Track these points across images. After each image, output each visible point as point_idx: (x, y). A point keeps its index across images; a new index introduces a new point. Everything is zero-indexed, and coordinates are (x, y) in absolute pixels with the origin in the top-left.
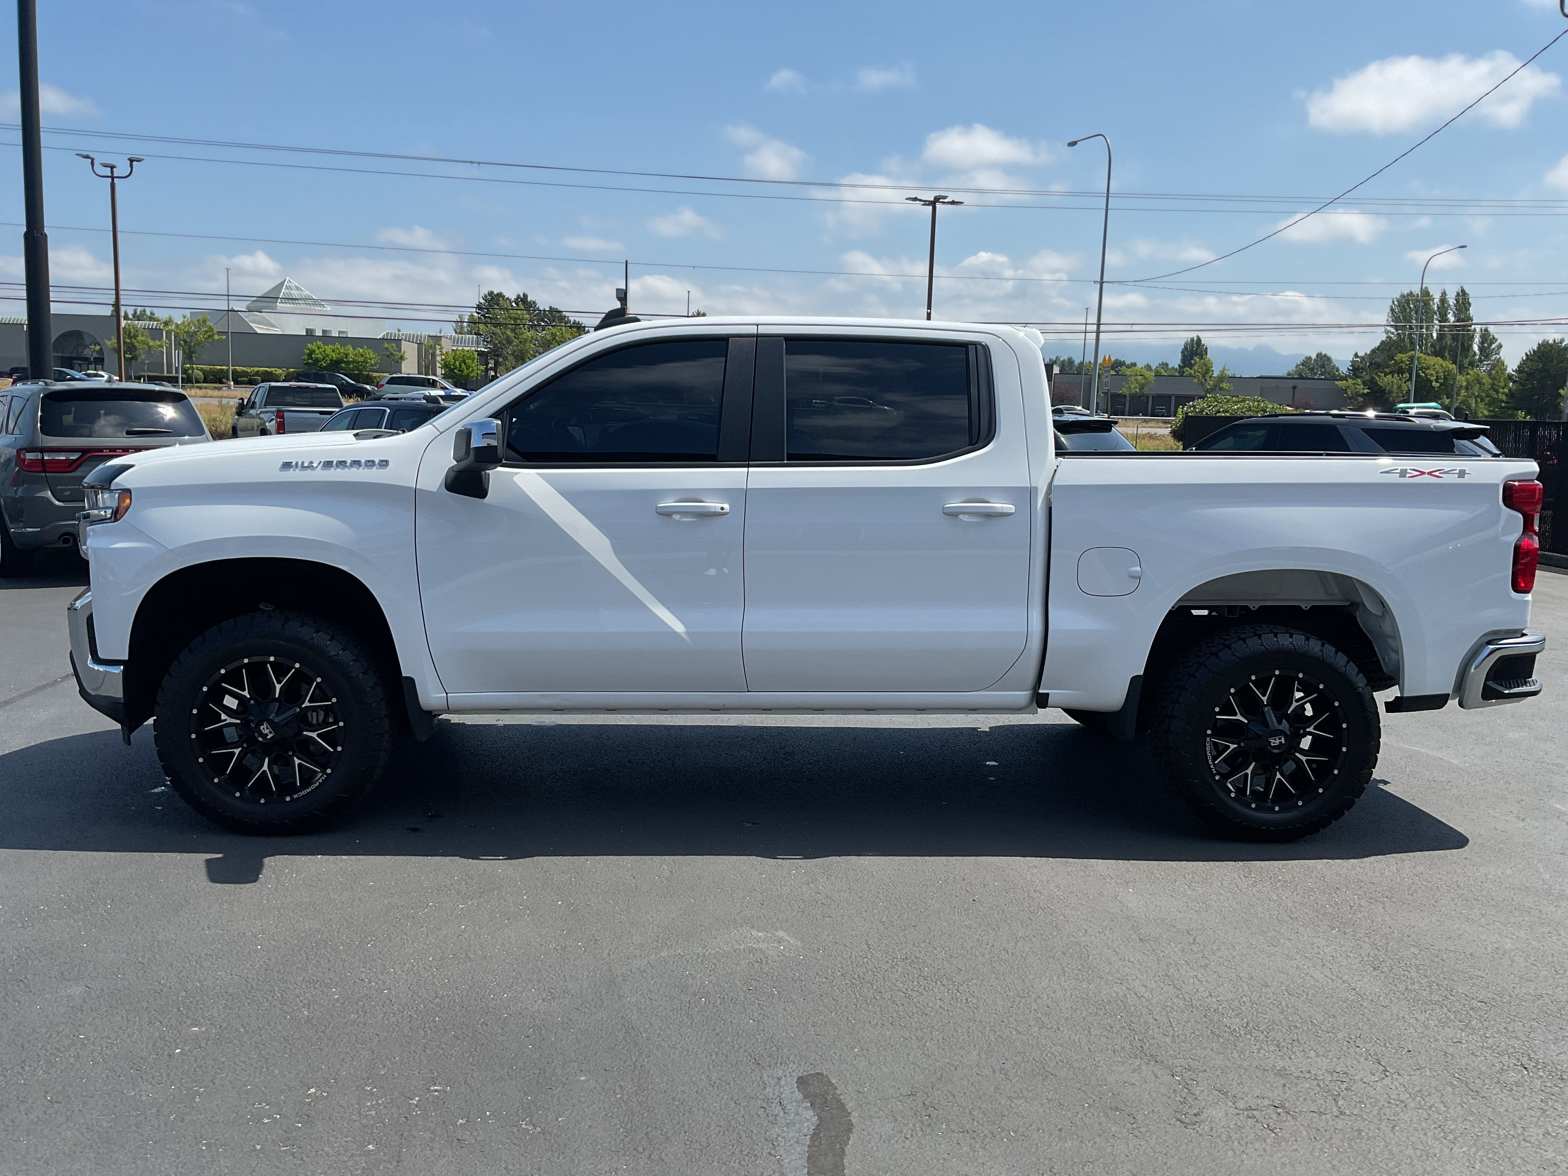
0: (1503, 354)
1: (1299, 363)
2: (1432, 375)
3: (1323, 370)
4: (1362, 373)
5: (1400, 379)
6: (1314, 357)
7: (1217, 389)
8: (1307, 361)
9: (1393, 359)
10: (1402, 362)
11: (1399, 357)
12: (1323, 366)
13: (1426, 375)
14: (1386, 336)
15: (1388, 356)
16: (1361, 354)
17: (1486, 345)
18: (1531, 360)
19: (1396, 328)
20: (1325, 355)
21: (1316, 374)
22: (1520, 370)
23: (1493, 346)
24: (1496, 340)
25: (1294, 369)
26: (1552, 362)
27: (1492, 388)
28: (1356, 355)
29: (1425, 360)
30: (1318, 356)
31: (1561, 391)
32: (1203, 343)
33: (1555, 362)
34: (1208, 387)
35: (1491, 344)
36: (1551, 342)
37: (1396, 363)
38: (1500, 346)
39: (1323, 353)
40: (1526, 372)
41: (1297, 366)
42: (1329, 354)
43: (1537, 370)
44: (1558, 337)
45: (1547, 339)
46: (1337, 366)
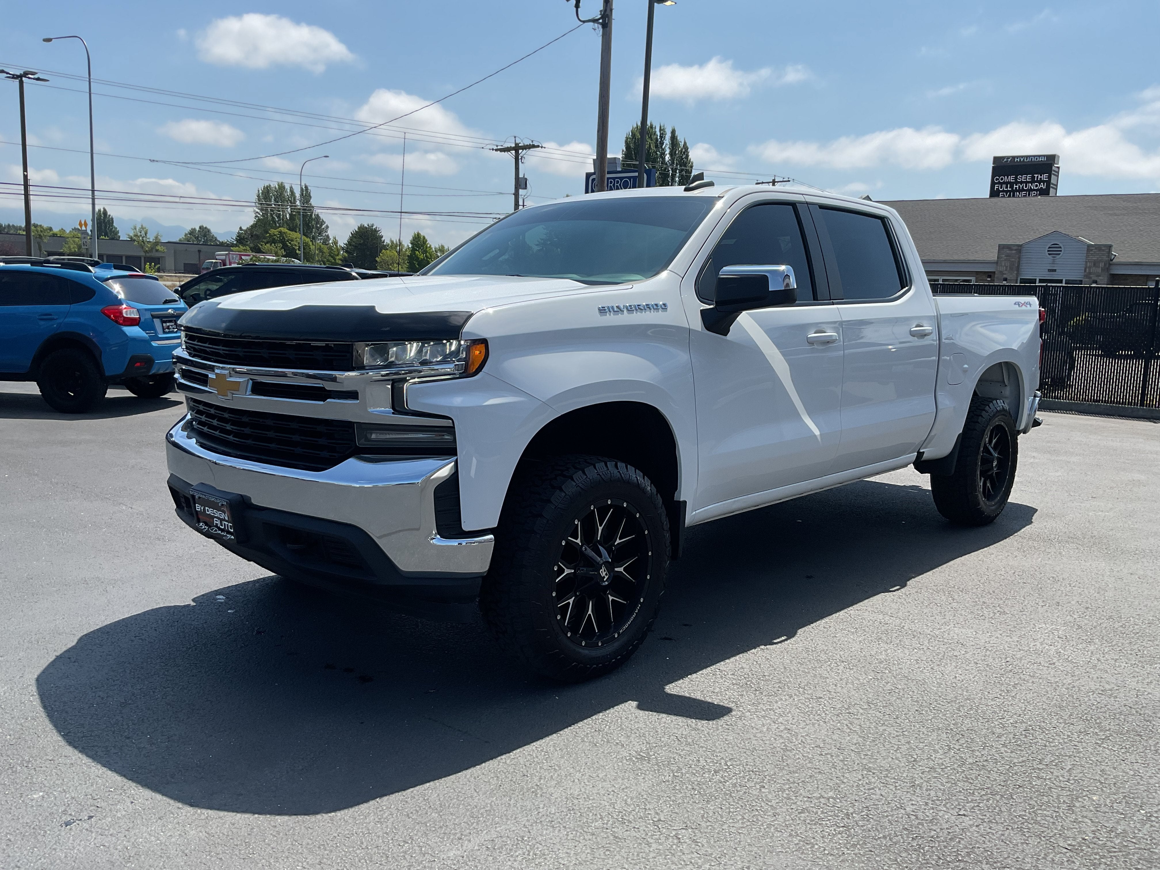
0: (331, 233)
1: (187, 232)
2: (296, 245)
3: (205, 238)
4: (247, 242)
5: (276, 247)
6: (198, 229)
7: (154, 250)
8: (192, 232)
9: (267, 233)
10: (275, 235)
11: (272, 231)
12: (205, 236)
13: (292, 245)
14: (255, 215)
15: (264, 230)
16: (244, 228)
17: (318, 225)
18: (355, 237)
19: (262, 210)
20: (206, 228)
21: (200, 241)
22: (350, 243)
23: (323, 227)
24: (325, 223)
25: (184, 237)
26: (368, 239)
27: (330, 255)
28: (241, 228)
29: (290, 234)
30: (200, 228)
31: (377, 259)
32: (108, 214)
33: (370, 239)
34: (147, 249)
35: (321, 225)
36: (366, 225)
37: (270, 236)
38: (327, 227)
39: (205, 226)
40: (353, 246)
41: (186, 235)
42: (208, 227)
43: (360, 244)
44: (370, 223)
45: (363, 224)
46: (215, 236)
